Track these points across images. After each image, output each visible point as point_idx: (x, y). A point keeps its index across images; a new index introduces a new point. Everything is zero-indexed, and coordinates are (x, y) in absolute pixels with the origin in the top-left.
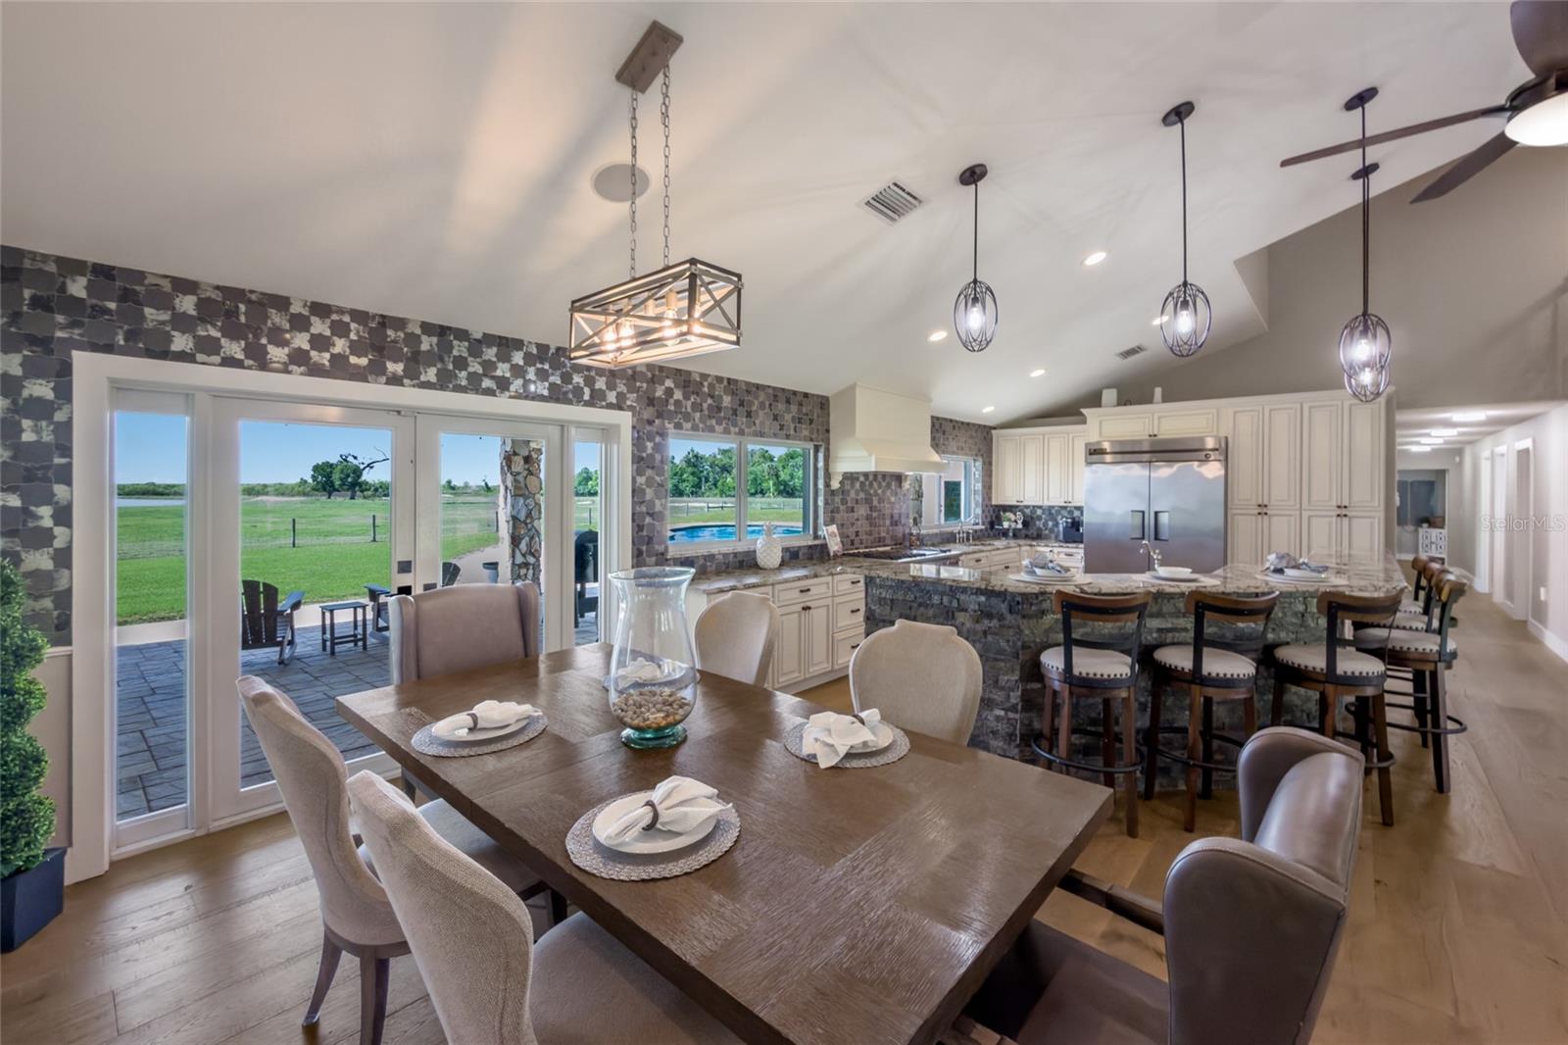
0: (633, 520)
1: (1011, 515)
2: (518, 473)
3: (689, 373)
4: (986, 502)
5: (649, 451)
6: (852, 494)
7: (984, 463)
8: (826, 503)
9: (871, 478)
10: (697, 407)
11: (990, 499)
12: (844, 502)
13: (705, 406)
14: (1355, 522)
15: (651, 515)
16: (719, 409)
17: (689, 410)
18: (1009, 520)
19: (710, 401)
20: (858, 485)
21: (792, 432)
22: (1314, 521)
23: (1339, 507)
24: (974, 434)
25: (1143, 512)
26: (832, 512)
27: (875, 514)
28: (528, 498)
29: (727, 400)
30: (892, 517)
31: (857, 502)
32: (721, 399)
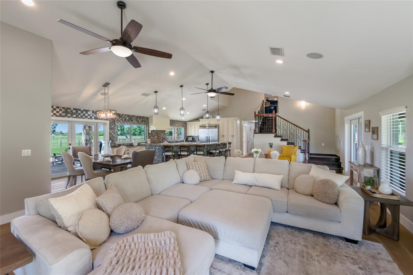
0: (109, 138)
1: (190, 138)
2: (87, 130)
3: (120, 114)
4: (185, 135)
5: (112, 127)
6: (154, 134)
7: (185, 128)
8: (148, 135)
9: (158, 131)
10: (121, 119)
11: (186, 135)
12: (152, 135)
13: (123, 119)
14: (234, 138)
15: (113, 137)
16: (126, 120)
17: (120, 120)
18: (190, 139)
19: (124, 118)
20: (155, 132)
21: (141, 123)
22: (229, 138)
23: (232, 136)
24: (182, 123)
25: (207, 137)
26: (150, 137)
27: (159, 137)
28: (90, 135)
29: (127, 118)
30: (163, 138)
31: (155, 135)
32: (126, 118)
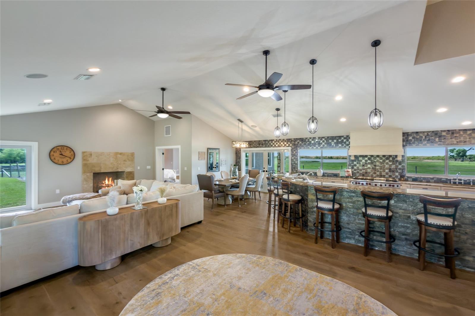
0: (291, 164)
3: (303, 138)
5: (294, 153)
6: (363, 161)
8: (350, 163)
9: (375, 157)
10: (305, 144)
15: (295, 164)
17: (303, 145)
19: (308, 143)
20: (367, 158)
26: (353, 166)
31: (366, 163)
32: (311, 142)
